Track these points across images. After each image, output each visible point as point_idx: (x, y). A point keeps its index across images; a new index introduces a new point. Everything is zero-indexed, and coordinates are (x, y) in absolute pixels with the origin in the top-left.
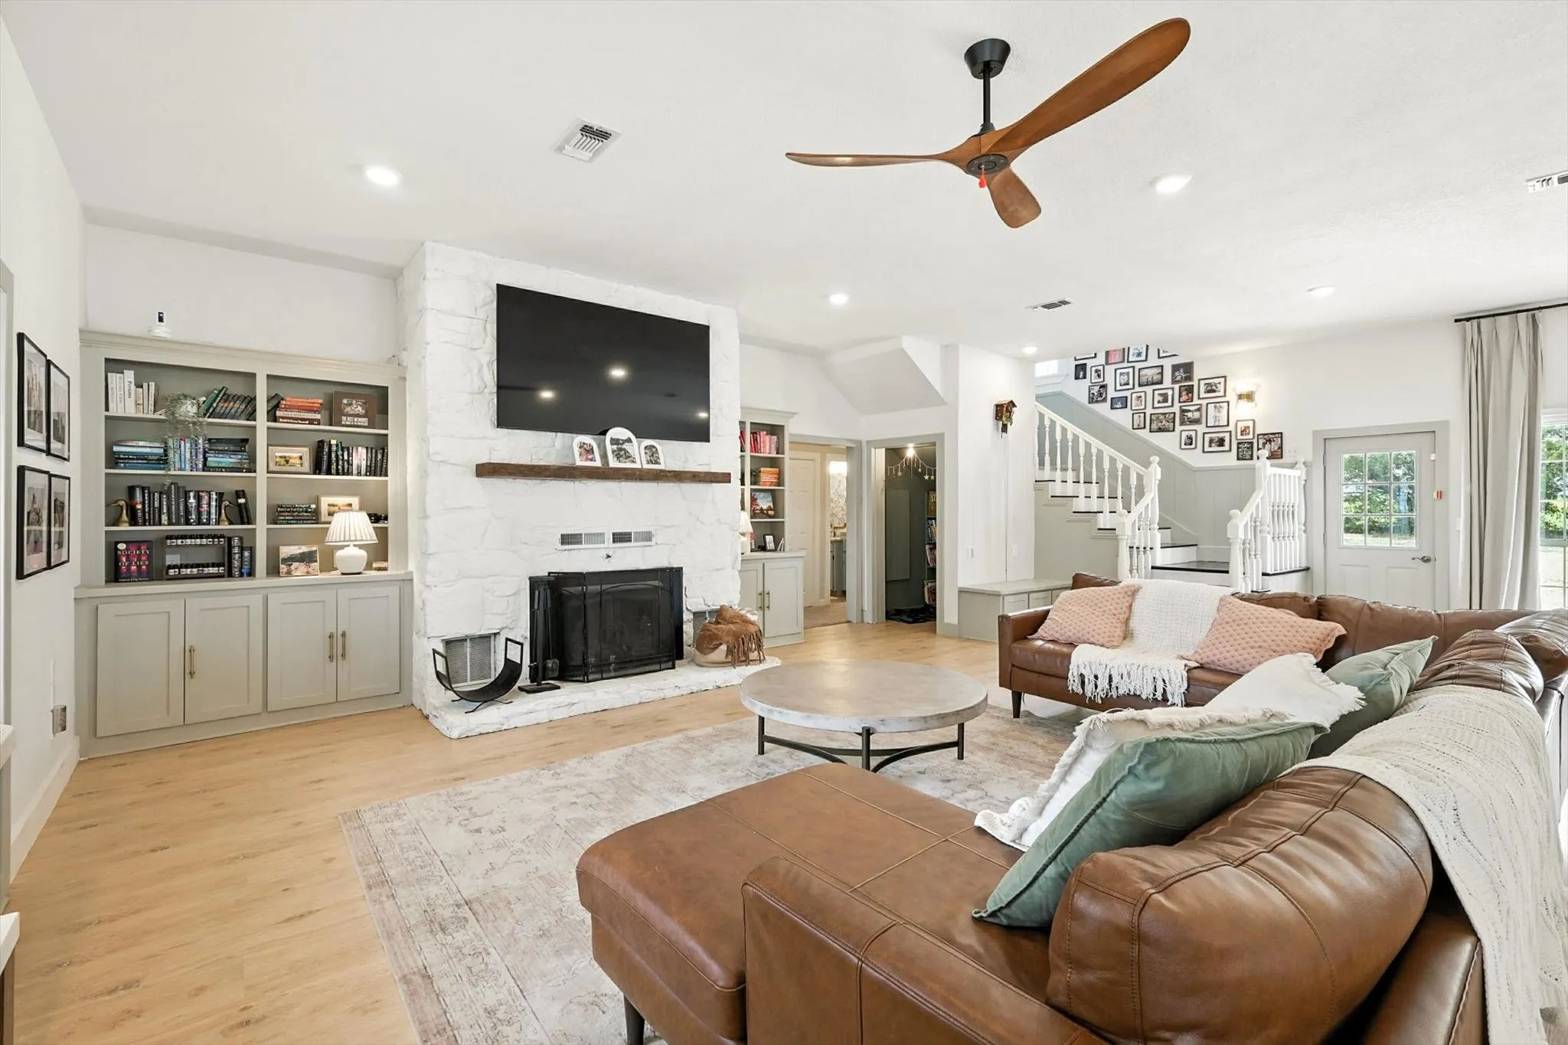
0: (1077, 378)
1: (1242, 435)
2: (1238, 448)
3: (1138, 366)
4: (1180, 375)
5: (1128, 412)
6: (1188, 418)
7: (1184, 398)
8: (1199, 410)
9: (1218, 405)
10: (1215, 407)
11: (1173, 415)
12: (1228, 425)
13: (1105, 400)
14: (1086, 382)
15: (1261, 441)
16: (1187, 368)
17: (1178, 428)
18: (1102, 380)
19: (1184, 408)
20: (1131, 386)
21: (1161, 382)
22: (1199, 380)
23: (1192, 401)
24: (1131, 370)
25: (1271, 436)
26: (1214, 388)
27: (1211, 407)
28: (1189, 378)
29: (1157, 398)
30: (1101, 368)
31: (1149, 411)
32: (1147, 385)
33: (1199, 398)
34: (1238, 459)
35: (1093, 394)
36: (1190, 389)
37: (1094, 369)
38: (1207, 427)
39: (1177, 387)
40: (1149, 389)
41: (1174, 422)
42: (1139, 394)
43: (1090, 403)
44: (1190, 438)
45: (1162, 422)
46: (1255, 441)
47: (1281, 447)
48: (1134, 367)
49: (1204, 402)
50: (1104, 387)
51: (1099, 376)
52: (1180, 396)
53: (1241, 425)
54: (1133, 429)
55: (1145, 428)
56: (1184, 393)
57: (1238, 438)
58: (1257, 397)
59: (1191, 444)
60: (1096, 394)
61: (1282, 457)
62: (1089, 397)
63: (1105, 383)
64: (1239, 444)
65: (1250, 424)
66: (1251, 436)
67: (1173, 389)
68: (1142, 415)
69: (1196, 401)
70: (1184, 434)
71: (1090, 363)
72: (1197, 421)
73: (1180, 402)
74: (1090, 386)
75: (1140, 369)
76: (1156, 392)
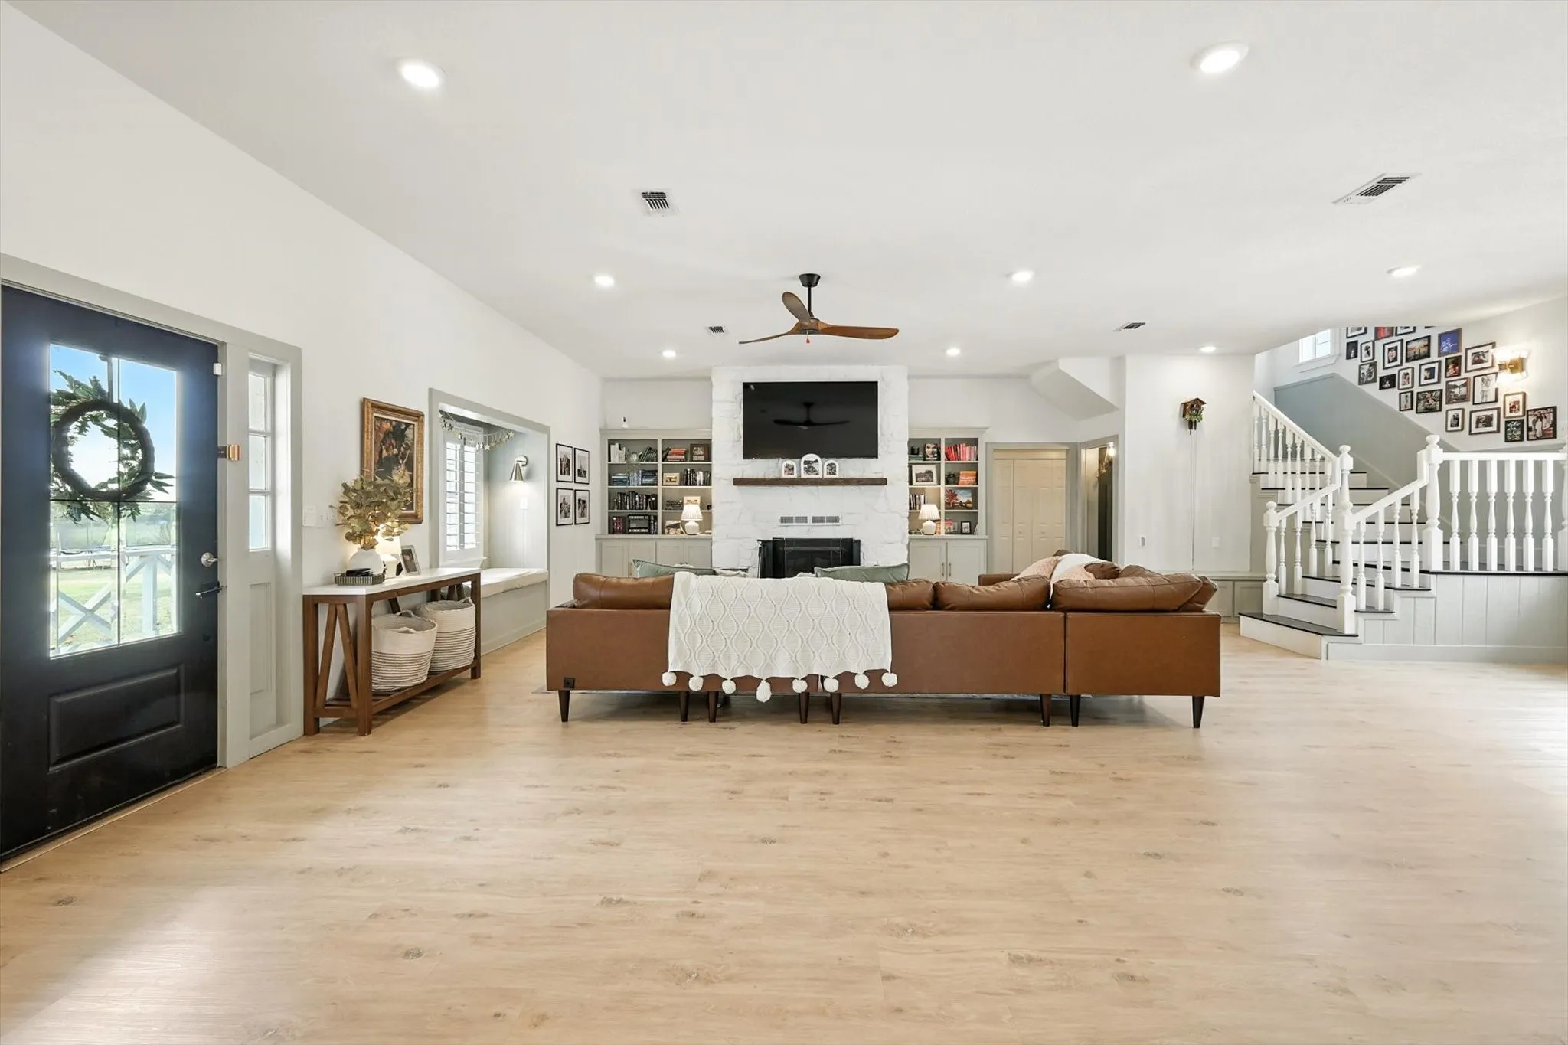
0: (1348, 357)
1: (1511, 411)
2: (1507, 428)
3: (1406, 338)
4: (1447, 345)
5: (1395, 392)
6: (1455, 395)
7: (1451, 371)
8: (1465, 385)
9: (1485, 377)
10: (1483, 380)
11: (1439, 393)
12: (1496, 401)
13: (1374, 380)
14: (1357, 362)
15: (1531, 419)
16: (1455, 336)
17: (1445, 407)
18: (1371, 357)
19: (1450, 383)
20: (1398, 363)
21: (1428, 355)
22: (1467, 350)
23: (1459, 375)
24: (1398, 344)
25: (1542, 412)
26: (1482, 357)
27: (1479, 380)
28: (1457, 348)
29: (1424, 374)
30: (1370, 344)
31: (1417, 389)
32: (1415, 359)
33: (1466, 371)
34: (1507, 440)
35: (1363, 374)
36: (1457, 362)
37: (1364, 346)
38: (1474, 404)
39: (1443, 359)
40: (1416, 364)
41: (1441, 401)
42: (1406, 371)
43: (1360, 384)
44: (1456, 418)
45: (1428, 402)
46: (1525, 418)
47: (1554, 425)
48: (1402, 340)
49: (1471, 375)
50: (1374, 365)
51: (1369, 353)
52: (1447, 370)
53: (1510, 400)
54: (1400, 410)
55: (1412, 408)
56: (1451, 366)
57: (1507, 416)
58: (1528, 365)
59: (1457, 425)
60: (1366, 374)
61: (1555, 437)
62: (1360, 377)
63: (1375, 360)
64: (1507, 422)
65: (1520, 398)
66: (1520, 413)
67: (1440, 362)
68: (1409, 394)
69: (1464, 375)
70: (1451, 414)
71: (1361, 340)
72: (1463, 399)
73: (1446, 377)
74: (1360, 366)
75: (1407, 343)
76: (1423, 367)
